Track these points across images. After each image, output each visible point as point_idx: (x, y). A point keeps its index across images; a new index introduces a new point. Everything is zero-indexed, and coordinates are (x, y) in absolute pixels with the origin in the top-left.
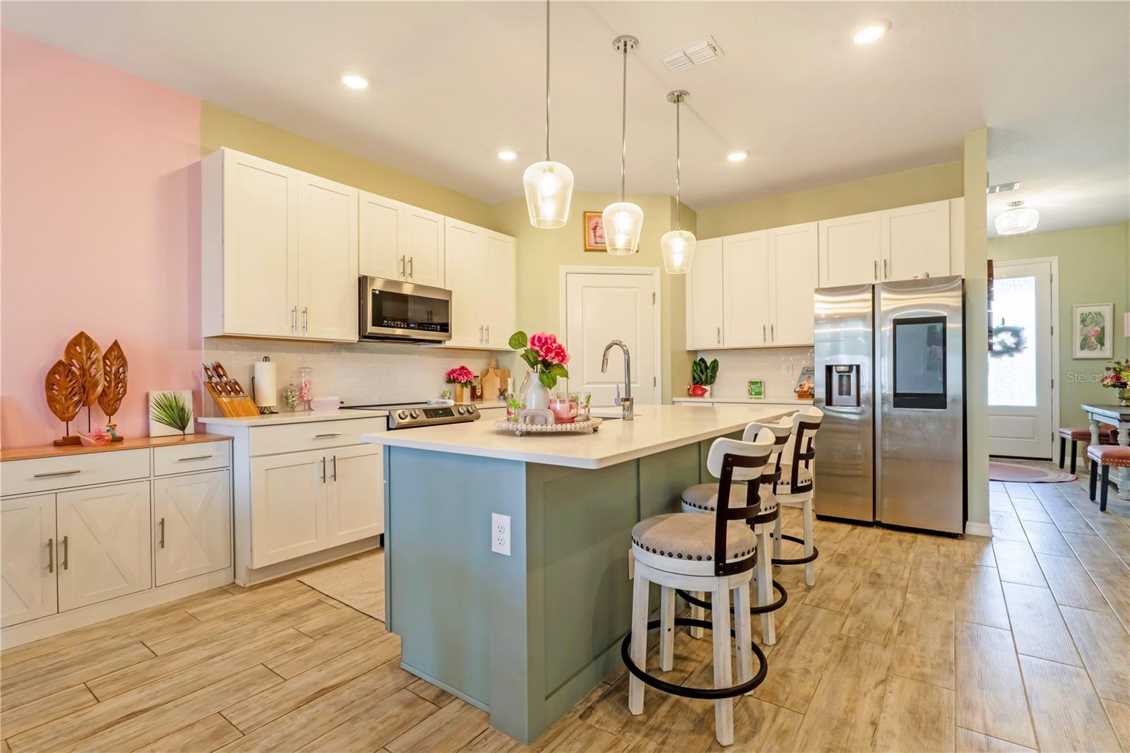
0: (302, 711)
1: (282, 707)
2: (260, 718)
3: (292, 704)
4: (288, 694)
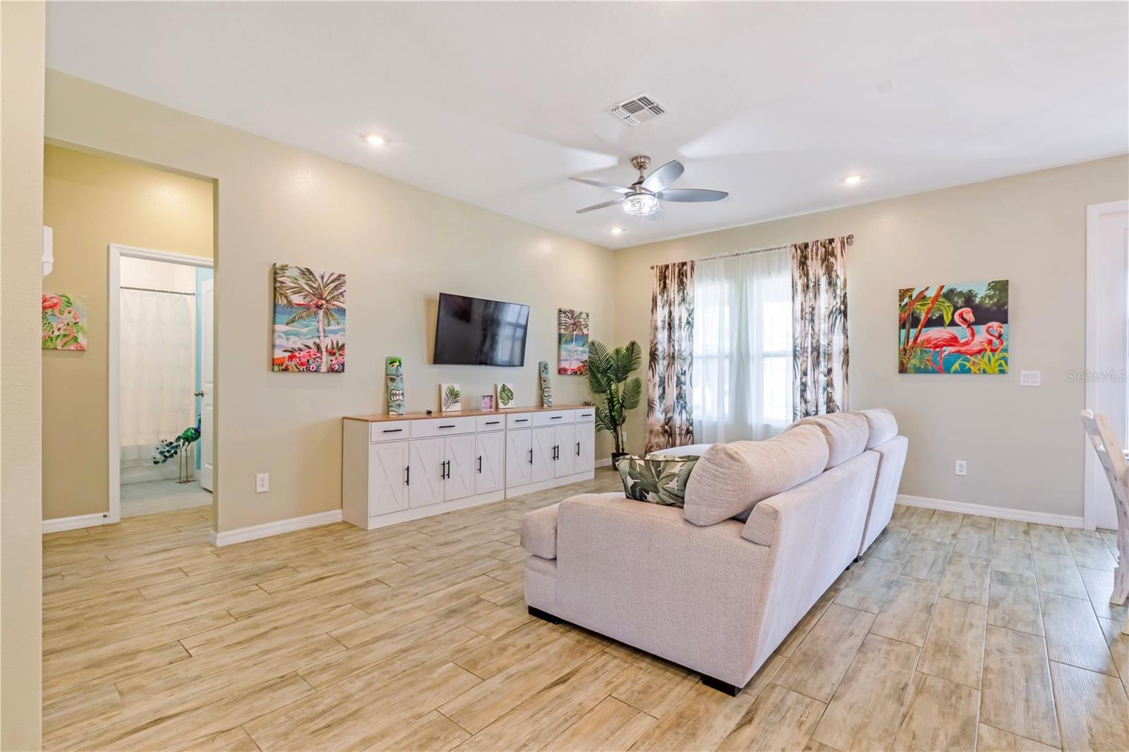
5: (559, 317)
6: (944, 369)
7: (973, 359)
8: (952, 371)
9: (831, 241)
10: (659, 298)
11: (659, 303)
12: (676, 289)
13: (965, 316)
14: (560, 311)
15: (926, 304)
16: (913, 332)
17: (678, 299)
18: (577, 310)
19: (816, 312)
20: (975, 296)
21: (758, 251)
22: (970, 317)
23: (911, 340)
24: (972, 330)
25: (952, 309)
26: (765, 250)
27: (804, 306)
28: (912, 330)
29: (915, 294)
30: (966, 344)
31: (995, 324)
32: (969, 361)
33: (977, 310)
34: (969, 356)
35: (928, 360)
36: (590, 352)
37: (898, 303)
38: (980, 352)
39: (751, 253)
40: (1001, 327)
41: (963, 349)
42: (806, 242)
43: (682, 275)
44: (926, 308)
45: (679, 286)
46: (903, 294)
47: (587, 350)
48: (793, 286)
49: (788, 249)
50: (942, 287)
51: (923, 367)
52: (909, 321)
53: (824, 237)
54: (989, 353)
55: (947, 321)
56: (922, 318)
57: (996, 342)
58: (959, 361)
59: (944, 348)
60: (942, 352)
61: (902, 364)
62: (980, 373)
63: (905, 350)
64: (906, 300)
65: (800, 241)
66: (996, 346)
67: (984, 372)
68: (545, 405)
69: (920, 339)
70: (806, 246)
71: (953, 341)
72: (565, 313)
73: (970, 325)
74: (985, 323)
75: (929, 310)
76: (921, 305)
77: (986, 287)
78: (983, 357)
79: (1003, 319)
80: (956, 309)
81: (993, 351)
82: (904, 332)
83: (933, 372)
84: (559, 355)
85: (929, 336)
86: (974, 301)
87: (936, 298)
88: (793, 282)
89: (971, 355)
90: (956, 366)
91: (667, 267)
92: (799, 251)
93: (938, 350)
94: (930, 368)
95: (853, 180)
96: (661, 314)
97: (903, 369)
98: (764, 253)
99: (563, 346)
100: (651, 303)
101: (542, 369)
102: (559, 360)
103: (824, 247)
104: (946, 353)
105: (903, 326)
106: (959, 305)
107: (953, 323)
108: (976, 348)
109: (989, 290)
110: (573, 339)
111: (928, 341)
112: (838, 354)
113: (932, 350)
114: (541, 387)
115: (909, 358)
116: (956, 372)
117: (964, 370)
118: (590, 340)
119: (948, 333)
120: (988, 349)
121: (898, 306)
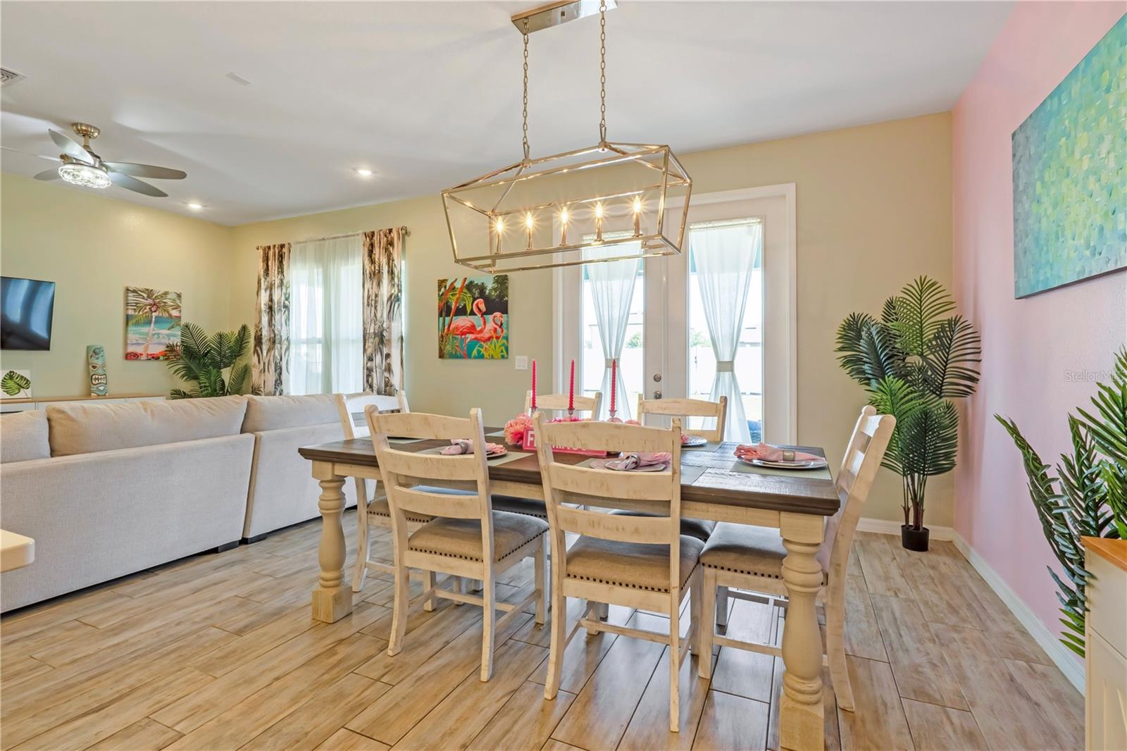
0: (129, 687)
1: (149, 689)
2: (171, 678)
3: (139, 693)
4: (143, 701)
5: (126, 297)
6: (467, 356)
7: (484, 345)
8: (472, 357)
9: (390, 231)
10: (263, 280)
11: (263, 286)
12: (276, 272)
13: (480, 306)
14: (128, 290)
15: (455, 294)
16: (447, 319)
17: (277, 282)
18: (159, 289)
19: (379, 299)
20: (486, 288)
21: (339, 237)
22: (483, 307)
23: (446, 327)
24: (484, 319)
25: (472, 299)
26: (344, 237)
27: (370, 293)
28: (446, 318)
29: (448, 284)
30: (481, 331)
31: (498, 314)
32: (482, 347)
33: (487, 300)
34: (482, 343)
35: (457, 346)
36: (182, 336)
37: (437, 293)
38: (490, 338)
39: (333, 238)
40: (502, 317)
41: (478, 336)
42: (372, 230)
43: (281, 257)
44: (455, 298)
45: (278, 268)
46: (441, 283)
47: (180, 333)
48: (363, 273)
49: (360, 236)
50: (466, 279)
51: (454, 353)
52: (445, 310)
53: (385, 228)
54: (495, 339)
55: (469, 311)
56: (453, 307)
57: (499, 330)
58: (477, 348)
59: (468, 335)
60: (466, 338)
61: (441, 350)
62: (490, 359)
63: (442, 336)
64: (443, 290)
65: (368, 231)
66: (500, 335)
67: (492, 357)
68: (93, 394)
69: (452, 326)
70: (373, 234)
71: (472, 329)
72: (134, 291)
73: (483, 314)
74: (492, 314)
75: (458, 299)
76: (452, 295)
77: (492, 281)
78: (491, 343)
79: (504, 310)
80: (475, 299)
81: (498, 338)
82: (441, 319)
83: (461, 357)
84: (126, 338)
85: (458, 323)
86: (485, 292)
87: (462, 288)
88: (363, 269)
89: (484, 342)
90: (475, 352)
91: (269, 248)
92: (368, 239)
93: (463, 337)
94: (459, 354)
95: (365, 173)
96: (264, 297)
97: (441, 356)
98: (343, 239)
99: (131, 328)
100: (257, 285)
101: (91, 353)
102: (126, 344)
103: (386, 236)
104: (468, 340)
105: (440, 315)
106: (476, 296)
107: (472, 313)
108: (487, 336)
109: (494, 283)
110: (151, 321)
111: (457, 328)
112: (397, 339)
113: (459, 336)
114: (89, 373)
115: (445, 345)
116: (475, 358)
117: (481, 356)
118: (183, 322)
119: (469, 321)
120: (494, 337)
121: (437, 295)
